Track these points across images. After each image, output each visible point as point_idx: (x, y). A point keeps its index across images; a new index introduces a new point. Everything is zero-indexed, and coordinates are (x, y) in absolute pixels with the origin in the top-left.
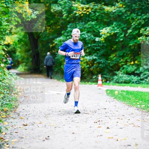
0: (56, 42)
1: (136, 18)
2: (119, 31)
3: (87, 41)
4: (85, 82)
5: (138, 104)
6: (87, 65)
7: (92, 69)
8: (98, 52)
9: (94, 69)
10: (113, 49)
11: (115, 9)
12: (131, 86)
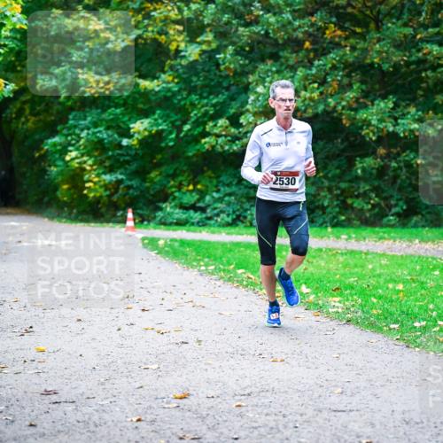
0: (46, 147)
1: (199, 103)
2: (166, 127)
3: (107, 146)
4: (102, 222)
5: (202, 263)
6: (106, 190)
7: (115, 198)
8: (127, 166)
9: (118, 198)
10: (155, 161)
11: (158, 86)
12: (188, 231)
